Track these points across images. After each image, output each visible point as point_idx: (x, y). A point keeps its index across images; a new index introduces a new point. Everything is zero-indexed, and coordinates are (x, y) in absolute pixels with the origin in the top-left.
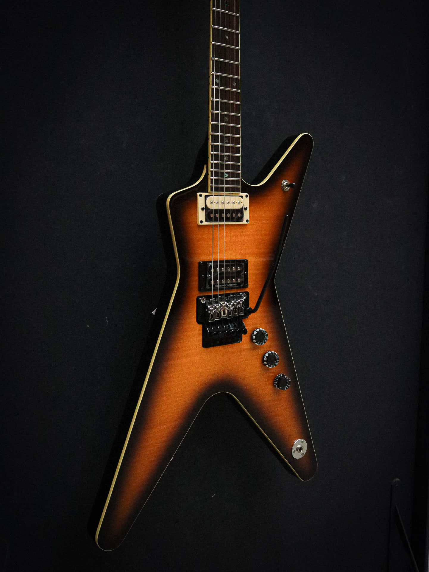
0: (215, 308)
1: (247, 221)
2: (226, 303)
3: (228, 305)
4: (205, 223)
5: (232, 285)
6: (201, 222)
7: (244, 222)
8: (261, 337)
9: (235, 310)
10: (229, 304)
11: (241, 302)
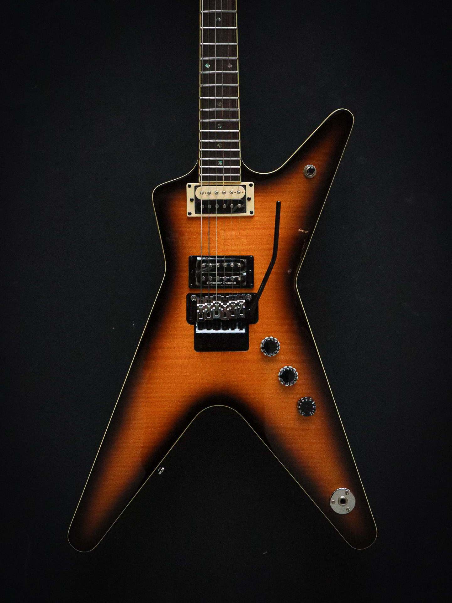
0: (205, 307)
1: (251, 213)
2: (220, 302)
3: (222, 305)
4: (194, 215)
5: (229, 283)
6: (190, 214)
7: (248, 214)
8: (270, 347)
9: (232, 312)
10: (224, 304)
11: (241, 303)
